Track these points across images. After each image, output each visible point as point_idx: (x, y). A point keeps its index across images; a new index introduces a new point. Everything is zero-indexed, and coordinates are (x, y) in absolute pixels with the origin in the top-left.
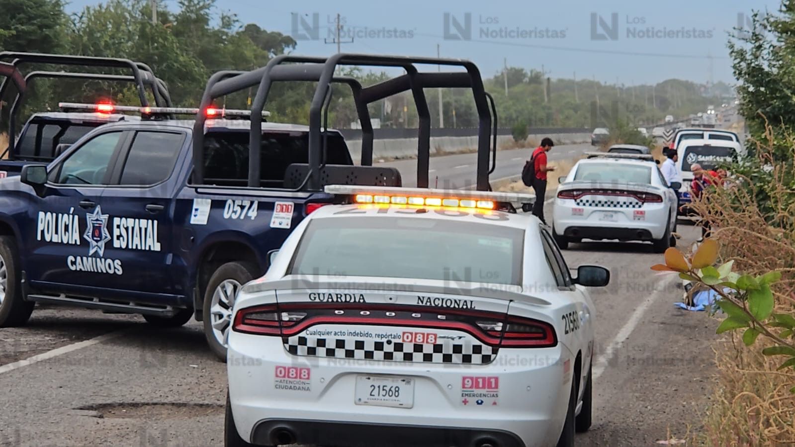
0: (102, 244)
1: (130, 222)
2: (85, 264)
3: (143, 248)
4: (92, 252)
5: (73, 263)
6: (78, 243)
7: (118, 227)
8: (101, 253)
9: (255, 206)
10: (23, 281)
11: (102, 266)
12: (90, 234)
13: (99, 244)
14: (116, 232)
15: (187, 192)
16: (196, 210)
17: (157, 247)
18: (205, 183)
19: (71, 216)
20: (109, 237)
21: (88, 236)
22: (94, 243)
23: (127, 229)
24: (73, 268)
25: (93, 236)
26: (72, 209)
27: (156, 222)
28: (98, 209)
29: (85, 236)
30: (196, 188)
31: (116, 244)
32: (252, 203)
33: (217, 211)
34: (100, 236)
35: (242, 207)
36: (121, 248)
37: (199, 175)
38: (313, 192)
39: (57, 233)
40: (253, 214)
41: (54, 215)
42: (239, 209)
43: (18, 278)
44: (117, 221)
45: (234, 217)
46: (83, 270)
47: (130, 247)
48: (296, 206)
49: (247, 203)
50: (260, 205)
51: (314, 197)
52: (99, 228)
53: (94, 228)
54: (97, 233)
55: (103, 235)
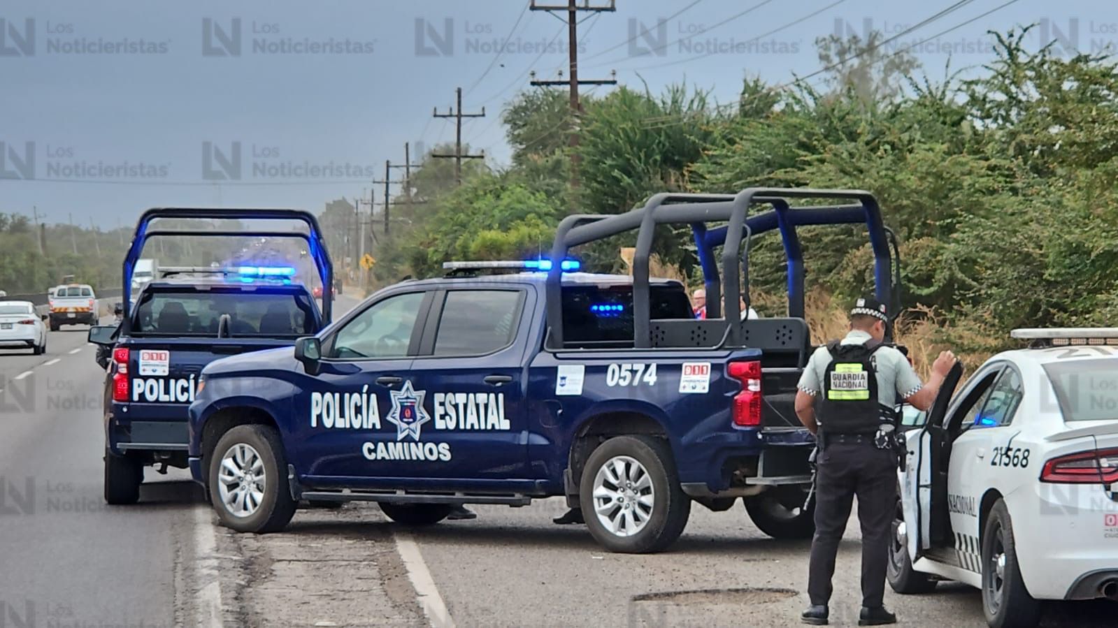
0: (417, 426)
1: (461, 398)
2: (396, 452)
3: (483, 427)
4: (400, 436)
5: (370, 451)
6: (378, 426)
7: (442, 404)
8: (417, 437)
9: (653, 368)
10: (291, 476)
11: (418, 452)
12: (397, 415)
13: (412, 426)
14: (439, 411)
15: (544, 360)
16: (563, 378)
17: (505, 425)
18: (566, 347)
19: (365, 396)
20: (428, 417)
21: (394, 417)
22: (404, 426)
23: (456, 406)
24: (372, 457)
25: (402, 416)
26: (366, 387)
27: (501, 396)
28: (408, 384)
29: (389, 418)
30: (555, 354)
31: (440, 424)
32: (647, 367)
33: (596, 378)
34: (414, 417)
35: (634, 372)
36: (447, 430)
37: (559, 336)
38: (732, 350)
39: (342, 415)
40: (651, 378)
41: (337, 395)
42: (629, 374)
43: (283, 473)
44: (439, 397)
45: (623, 383)
46: (387, 458)
47: (462, 427)
48: (714, 367)
49: (640, 367)
50: (659, 367)
51: (735, 355)
52: (412, 408)
53: (403, 408)
54: (408, 413)
55: (419, 415)
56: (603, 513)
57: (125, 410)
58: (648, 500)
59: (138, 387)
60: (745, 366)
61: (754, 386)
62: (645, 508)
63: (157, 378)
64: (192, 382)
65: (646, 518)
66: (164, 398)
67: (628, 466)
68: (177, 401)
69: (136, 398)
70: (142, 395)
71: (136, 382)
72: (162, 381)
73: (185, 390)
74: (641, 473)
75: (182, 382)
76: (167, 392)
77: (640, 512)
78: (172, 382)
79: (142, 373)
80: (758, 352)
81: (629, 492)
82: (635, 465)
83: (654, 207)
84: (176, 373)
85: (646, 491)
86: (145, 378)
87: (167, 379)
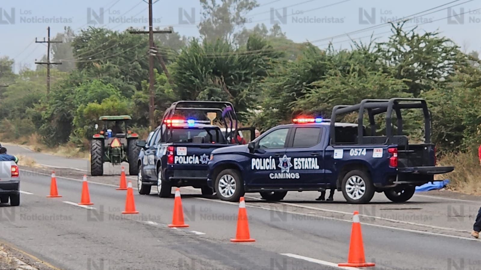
0: (288, 168)
1: (303, 160)
2: (281, 176)
3: (310, 168)
4: (282, 171)
5: (272, 176)
6: (275, 168)
7: (297, 161)
8: (288, 171)
9: (365, 150)
10: (245, 184)
11: (289, 176)
12: (282, 165)
13: (287, 168)
14: (295, 163)
15: (330, 148)
16: (336, 153)
17: (318, 167)
18: (336, 144)
19: (270, 160)
20: (292, 165)
21: (280, 166)
22: (284, 168)
23: (301, 162)
24: (273, 178)
25: (283, 165)
26: (271, 157)
27: (316, 159)
28: (285, 156)
29: (279, 166)
30: (333, 146)
31: (296, 168)
32: (363, 150)
33: (347, 153)
34: (287, 165)
35: (359, 151)
36: (298, 169)
37: (334, 141)
38: (389, 145)
39: (263, 165)
40: (364, 153)
41: (261, 159)
42: (357, 152)
43: (242, 184)
44: (295, 160)
45: (355, 155)
46: (278, 178)
47: (303, 168)
48: (384, 150)
49: (360, 150)
50: (367, 150)
51: (390, 146)
52: (286, 163)
53: (284, 163)
54: (285, 164)
55: (289, 165)
56: (349, 192)
57: (172, 166)
58: (363, 188)
59: (177, 159)
60: (393, 149)
61: (395, 155)
62: (362, 191)
63: (183, 156)
64: (194, 157)
65: (363, 193)
66: (185, 162)
67: (357, 179)
68: (189, 164)
69: (176, 162)
70: (178, 162)
71: (176, 157)
72: (184, 157)
73: (191, 160)
74: (361, 181)
75: (191, 157)
76: (186, 160)
77: (361, 192)
78: (188, 157)
79: (178, 154)
80: (396, 145)
81: (357, 186)
82: (359, 178)
83: (363, 103)
84: (189, 154)
85: (362, 186)
86: (179, 156)
87: (186, 156)
